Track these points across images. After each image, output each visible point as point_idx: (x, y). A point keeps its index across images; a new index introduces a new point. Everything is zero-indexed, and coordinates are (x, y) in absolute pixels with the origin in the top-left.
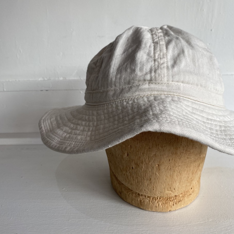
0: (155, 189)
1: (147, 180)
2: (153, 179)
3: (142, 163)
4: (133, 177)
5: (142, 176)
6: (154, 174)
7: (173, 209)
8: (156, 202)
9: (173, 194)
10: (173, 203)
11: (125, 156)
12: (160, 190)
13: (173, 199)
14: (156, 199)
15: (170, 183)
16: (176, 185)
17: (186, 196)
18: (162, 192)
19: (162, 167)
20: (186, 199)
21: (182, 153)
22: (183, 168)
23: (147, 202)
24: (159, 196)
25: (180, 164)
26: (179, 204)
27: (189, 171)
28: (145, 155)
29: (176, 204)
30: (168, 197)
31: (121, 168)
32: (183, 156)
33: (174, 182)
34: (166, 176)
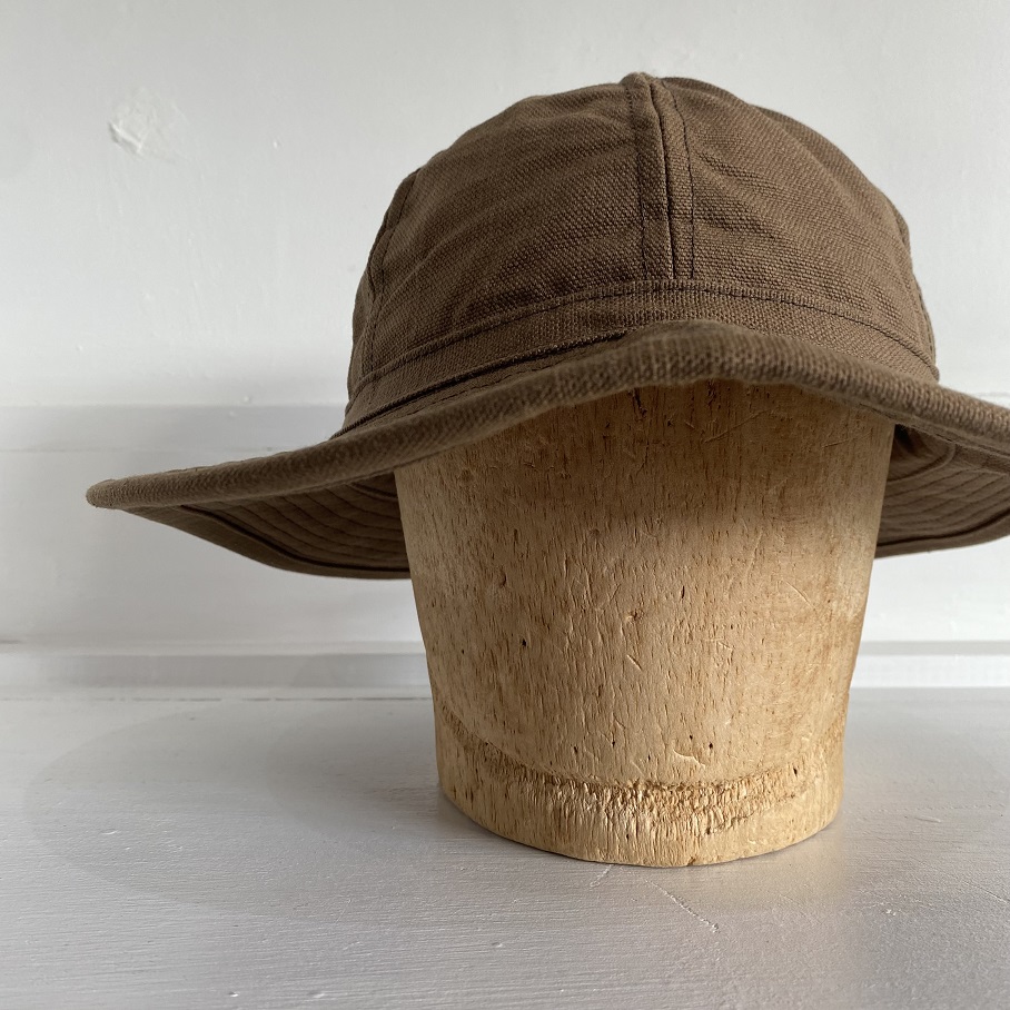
0: (621, 736)
1: (586, 693)
2: (611, 688)
3: (565, 609)
4: (525, 691)
5: (565, 678)
6: (619, 666)
7: (707, 854)
8: (629, 811)
9: (706, 773)
10: (705, 820)
11: (492, 589)
12: (643, 745)
13: (706, 802)
14: (630, 795)
15: (690, 711)
16: (719, 724)
17: (771, 797)
18: (652, 757)
19: (652, 627)
20: (770, 815)
21: (738, 564)
22: (747, 642)
23: (587, 815)
24: (642, 782)
25: (733, 618)
26: (733, 833)
27: (776, 663)
28: (577, 567)
29: (719, 827)
30: (681, 788)
31: (477, 659)
32: (744, 581)
33: (709, 708)
34: (673, 672)
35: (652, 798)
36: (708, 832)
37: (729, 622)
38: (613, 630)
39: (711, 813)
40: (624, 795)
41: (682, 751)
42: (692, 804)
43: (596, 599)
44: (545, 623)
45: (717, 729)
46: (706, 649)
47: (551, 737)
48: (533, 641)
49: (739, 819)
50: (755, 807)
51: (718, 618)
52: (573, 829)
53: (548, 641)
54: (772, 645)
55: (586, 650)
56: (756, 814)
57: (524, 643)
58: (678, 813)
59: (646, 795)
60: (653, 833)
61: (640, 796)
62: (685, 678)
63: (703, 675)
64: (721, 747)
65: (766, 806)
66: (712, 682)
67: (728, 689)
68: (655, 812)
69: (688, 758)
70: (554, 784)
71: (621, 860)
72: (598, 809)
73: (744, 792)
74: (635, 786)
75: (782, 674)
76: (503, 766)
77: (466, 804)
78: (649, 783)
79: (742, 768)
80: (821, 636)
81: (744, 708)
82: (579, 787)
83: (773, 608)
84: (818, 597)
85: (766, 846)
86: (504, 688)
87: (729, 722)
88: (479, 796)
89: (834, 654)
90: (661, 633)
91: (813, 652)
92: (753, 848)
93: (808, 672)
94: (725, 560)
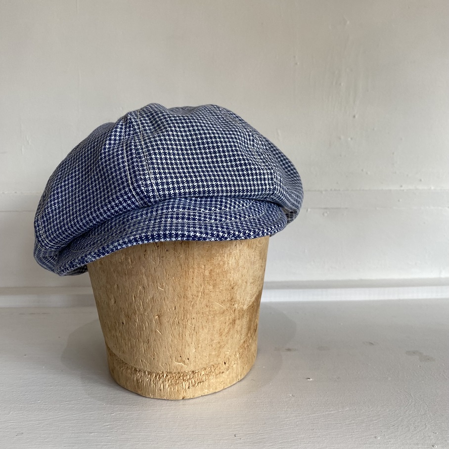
0: (156, 357)
1: (144, 342)
2: (152, 340)
3: (135, 314)
4: (124, 339)
5: (137, 336)
6: (154, 333)
7: (188, 395)
8: (161, 382)
9: (187, 369)
10: (188, 384)
11: (112, 303)
12: (164, 360)
13: (188, 377)
14: (161, 376)
15: (180, 348)
16: (191, 351)
17: (214, 374)
18: (167, 363)
19: (165, 320)
20: (213, 380)
21: (195, 297)
22: (200, 323)
23: (147, 383)
25: (194, 315)
26: (198, 388)
27: (212, 329)
28: (137, 299)
29: (193, 386)
30: (179, 373)
32: (198, 302)
33: (187, 346)
34: (173, 335)
35: (169, 377)
36: (189, 388)
37: (193, 317)
38: (151, 321)
39: (190, 381)
40: (159, 375)
41: (178, 361)
42: (183, 378)
43: (145, 310)
44: (129, 317)
45: (190, 353)
46: (184, 327)
47: (134, 355)
48: (126, 323)
49: (201, 382)
50: (207, 378)
51: (188, 316)
52: (142, 387)
53: (130, 323)
54: (210, 323)
55: (143, 327)
56: (207, 380)
57: (123, 323)
58: (178, 381)
59: (167, 376)
60: (169, 389)
61: (165, 376)
62: (177, 337)
63: (184, 336)
64: (192, 359)
65: (211, 377)
66: (188, 338)
67: (193, 340)
68: (170, 381)
69: (180, 364)
70: (137, 371)
71: (158, 398)
72: (151, 380)
73: (203, 373)
74: (163, 372)
75: (215, 333)
78: (167, 372)
79: (200, 366)
80: (231, 317)
82: (145, 372)
83: (210, 311)
84: (228, 305)
85: (211, 391)
86: (118, 338)
87: (195, 350)
89: (237, 322)
90: (168, 322)
91: (227, 324)
92: (206, 392)
93: (226, 330)
94: (190, 296)
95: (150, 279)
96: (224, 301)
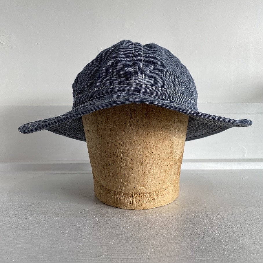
0: (129, 184)
1: (122, 175)
2: (127, 174)
3: (118, 158)
4: (110, 174)
5: (118, 172)
6: (128, 169)
7: (147, 207)
8: (131, 199)
9: (146, 191)
10: (146, 200)
11: (103, 154)
12: (133, 185)
13: (147, 196)
14: (131, 195)
15: (143, 179)
16: (149, 181)
17: (160, 195)
18: (135, 187)
19: (135, 162)
20: (160, 199)
21: (152, 149)
22: (154, 164)
23: (123, 200)
24: (133, 193)
26: (152, 203)
27: (160, 168)
28: (120, 150)
29: (149, 201)
30: (141, 194)
31: (100, 168)
32: (153, 152)
33: (146, 178)
34: (139, 171)
35: (136, 196)
36: (147, 202)
37: (150, 161)
38: (127, 162)
39: (148, 199)
40: (130, 195)
41: (141, 186)
42: (144, 197)
43: (124, 156)
44: (114, 161)
45: (148, 182)
46: (146, 166)
47: (115, 184)
48: (111, 164)
49: (153, 200)
50: (157, 197)
51: (148, 160)
52: (120, 202)
53: (114, 165)
54: (159, 165)
55: (122, 166)
56: (157, 199)
57: (110, 165)
58: (141, 199)
59: (134, 195)
60: (136, 203)
61: (133, 195)
62: (142, 172)
63: (145, 171)
64: (149, 185)
65: (159, 197)
66: (147, 172)
67: (150, 174)
68: (136, 199)
69: (142, 188)
70: (116, 193)
71: (129, 209)
72: (125, 198)
73: (154, 194)
74: (132, 193)
75: (162, 170)
76: (106, 190)
77: (99, 197)
78: (135, 193)
79: (154, 190)
80: (170, 162)
81: (154, 177)
82: (121, 194)
83: (159, 157)
84: (169, 155)
85: (159, 205)
86: (106, 174)
87: (151, 180)
88: (101, 196)
89: (173, 166)
90: (137, 163)
91: (168, 166)
92: (156, 206)
93: (168, 170)
94: (149, 148)
95: (127, 138)
96: (167, 152)
